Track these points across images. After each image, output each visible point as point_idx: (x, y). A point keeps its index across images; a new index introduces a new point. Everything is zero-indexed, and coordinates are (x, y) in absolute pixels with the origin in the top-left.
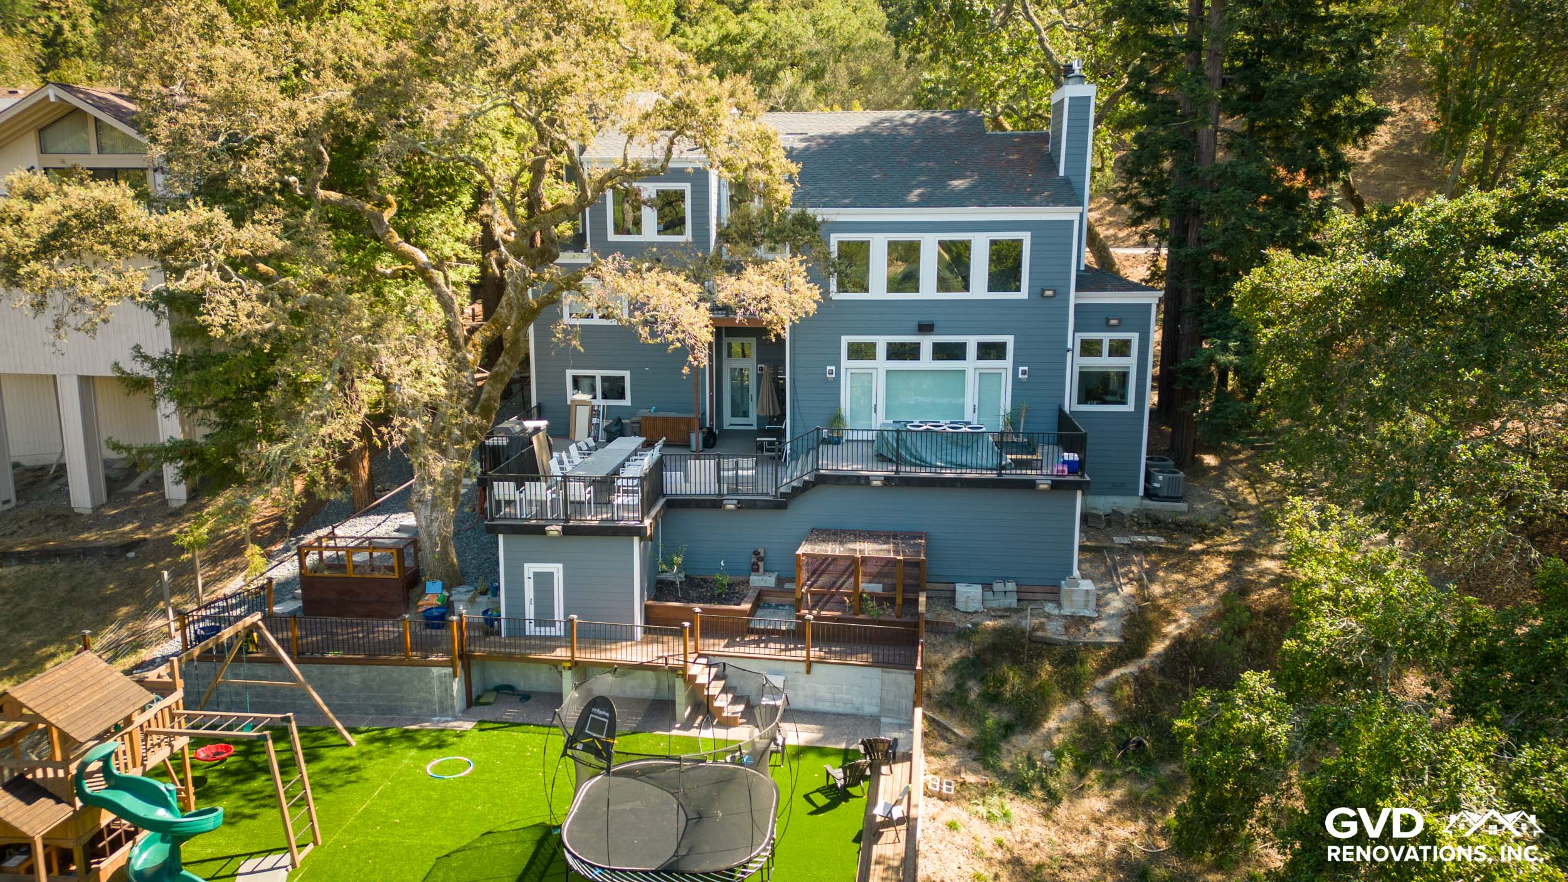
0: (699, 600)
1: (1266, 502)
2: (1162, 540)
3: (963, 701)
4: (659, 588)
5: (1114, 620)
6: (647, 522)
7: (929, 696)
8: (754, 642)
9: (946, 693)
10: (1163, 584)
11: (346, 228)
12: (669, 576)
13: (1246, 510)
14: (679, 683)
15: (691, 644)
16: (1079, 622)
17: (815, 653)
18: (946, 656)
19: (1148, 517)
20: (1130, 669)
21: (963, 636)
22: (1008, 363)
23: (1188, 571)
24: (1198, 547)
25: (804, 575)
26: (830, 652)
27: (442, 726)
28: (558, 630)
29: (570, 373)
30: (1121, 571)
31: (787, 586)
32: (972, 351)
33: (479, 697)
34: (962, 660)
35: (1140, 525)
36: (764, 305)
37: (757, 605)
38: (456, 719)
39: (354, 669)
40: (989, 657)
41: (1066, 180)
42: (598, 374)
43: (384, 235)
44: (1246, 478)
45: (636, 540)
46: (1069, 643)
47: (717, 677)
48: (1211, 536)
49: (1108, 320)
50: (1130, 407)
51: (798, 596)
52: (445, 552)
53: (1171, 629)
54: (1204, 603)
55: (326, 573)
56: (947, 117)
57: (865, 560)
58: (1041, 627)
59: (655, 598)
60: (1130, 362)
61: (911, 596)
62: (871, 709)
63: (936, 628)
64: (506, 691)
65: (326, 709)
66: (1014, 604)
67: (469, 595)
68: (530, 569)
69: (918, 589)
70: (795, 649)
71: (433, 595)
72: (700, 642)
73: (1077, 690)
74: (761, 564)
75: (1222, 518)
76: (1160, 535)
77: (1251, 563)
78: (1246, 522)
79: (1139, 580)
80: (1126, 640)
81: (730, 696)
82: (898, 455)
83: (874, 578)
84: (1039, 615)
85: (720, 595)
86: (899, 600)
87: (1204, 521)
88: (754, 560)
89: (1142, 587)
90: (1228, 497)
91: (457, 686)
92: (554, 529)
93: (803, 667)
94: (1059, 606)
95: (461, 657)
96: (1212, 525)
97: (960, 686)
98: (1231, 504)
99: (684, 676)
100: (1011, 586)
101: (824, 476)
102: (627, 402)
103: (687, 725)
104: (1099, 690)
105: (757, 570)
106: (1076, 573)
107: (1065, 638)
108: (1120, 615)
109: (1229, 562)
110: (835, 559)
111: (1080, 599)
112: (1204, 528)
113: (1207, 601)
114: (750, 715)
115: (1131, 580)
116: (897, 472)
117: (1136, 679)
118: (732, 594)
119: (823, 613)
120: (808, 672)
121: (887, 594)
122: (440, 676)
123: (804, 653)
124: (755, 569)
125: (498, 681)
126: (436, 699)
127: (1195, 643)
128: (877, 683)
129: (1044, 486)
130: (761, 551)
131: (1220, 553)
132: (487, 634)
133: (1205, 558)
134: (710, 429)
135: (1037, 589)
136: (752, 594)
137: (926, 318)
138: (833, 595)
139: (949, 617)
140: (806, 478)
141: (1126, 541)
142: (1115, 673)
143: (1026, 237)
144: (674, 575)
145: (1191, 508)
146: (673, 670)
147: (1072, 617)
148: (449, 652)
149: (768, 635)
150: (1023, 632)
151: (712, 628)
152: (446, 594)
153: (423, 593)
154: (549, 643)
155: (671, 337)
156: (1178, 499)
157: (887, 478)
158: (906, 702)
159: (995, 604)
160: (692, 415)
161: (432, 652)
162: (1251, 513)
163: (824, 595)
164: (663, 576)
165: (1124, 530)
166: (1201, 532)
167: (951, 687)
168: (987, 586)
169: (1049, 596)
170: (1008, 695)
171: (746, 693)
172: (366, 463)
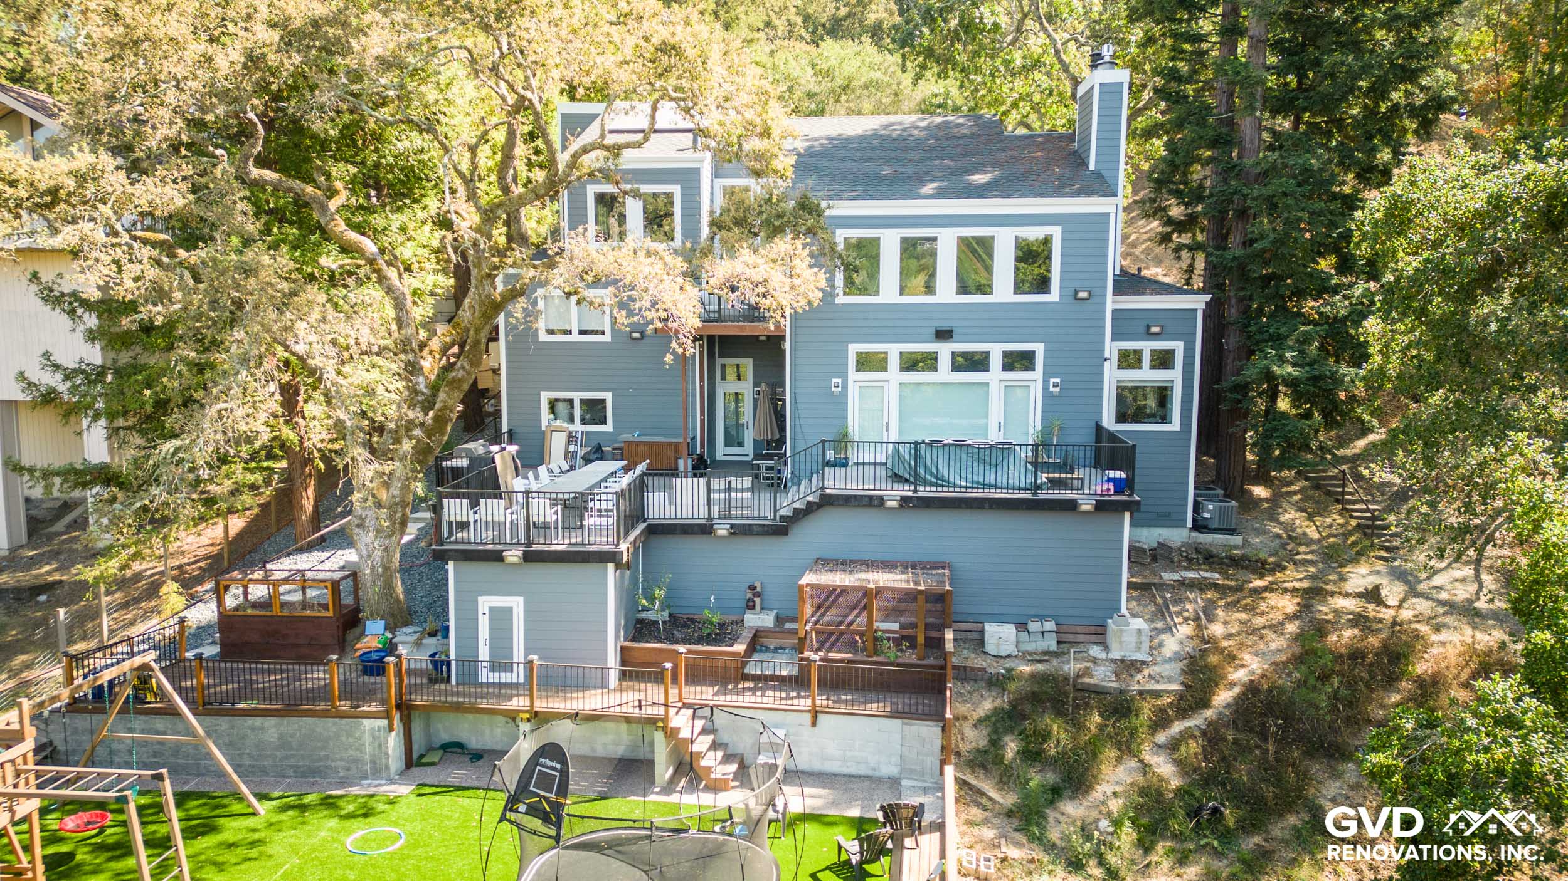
0: (685, 641)
1: (1330, 536)
2: (1217, 576)
3: (999, 760)
4: (640, 629)
5: (1173, 665)
6: (624, 546)
7: (958, 754)
8: (749, 689)
9: (978, 750)
10: (1225, 623)
11: (291, 223)
12: (650, 615)
13: (1307, 545)
14: (659, 737)
15: (673, 692)
16: (1130, 667)
17: (821, 701)
18: (976, 706)
19: (1198, 551)
20: (1196, 721)
21: (996, 683)
22: (1038, 373)
23: (1252, 609)
24: (1259, 583)
25: (808, 610)
26: (840, 701)
27: (371, 791)
28: (517, 675)
29: (545, 396)
30: (1173, 609)
31: (788, 626)
32: (996, 361)
33: (422, 756)
34: (996, 711)
35: (1189, 560)
36: (761, 289)
37: (754, 646)
38: (391, 781)
39: (271, 721)
40: (1027, 708)
41: (1098, 175)
42: (577, 396)
43: (328, 223)
44: (1302, 510)
45: (611, 567)
46: (1121, 692)
47: (704, 731)
48: (1272, 571)
49: (1148, 327)
50: (1175, 426)
51: (801, 634)
52: (389, 587)
53: (1239, 675)
54: (1273, 646)
55: (249, 611)
56: (961, 120)
57: (879, 591)
58: (1087, 672)
59: (634, 640)
60: (1174, 376)
61: (934, 634)
62: (889, 769)
63: (965, 674)
64: (454, 749)
65: (229, 769)
66: (1054, 647)
67: (416, 637)
68: (485, 603)
69: (942, 627)
70: (799, 697)
71: (373, 634)
72: (685, 689)
73: (1134, 746)
74: (757, 600)
75: (1282, 553)
76: (1213, 570)
77: (1324, 601)
78: (1309, 557)
79: (1197, 619)
80: (1188, 687)
81: (720, 754)
82: (916, 475)
83: (890, 614)
84: (1083, 659)
85: (709, 635)
86: (921, 639)
87: (1263, 555)
88: (749, 595)
89: (1200, 627)
90: (1286, 530)
91: (394, 743)
92: (513, 555)
93: (808, 717)
94: (1106, 648)
95: (398, 707)
96: (1271, 560)
97: (995, 743)
98: (1290, 537)
99: (664, 729)
100: (1050, 625)
101: (830, 496)
102: (608, 427)
103: (668, 789)
104: (1160, 746)
105: (753, 607)
106: (1124, 611)
107: (1114, 685)
108: (1177, 657)
109: (1297, 600)
110: (844, 590)
111: (1130, 639)
112: (1264, 563)
113: (1277, 643)
114: (743, 774)
115: (1186, 619)
116: (915, 491)
117: (1204, 733)
118: (723, 633)
119: (831, 655)
120: (814, 724)
121: (905, 632)
122: (373, 729)
123: (809, 702)
124: (750, 606)
125: (445, 737)
126: (367, 758)
127: (1270, 691)
128: (897, 737)
129: (1087, 506)
130: (758, 585)
131: (1286, 590)
132: (432, 681)
133: (1267, 594)
134: (701, 457)
135: (1079, 629)
136: (747, 635)
137: (944, 325)
138: (842, 634)
139: (979, 662)
140: (810, 498)
141: (1176, 577)
142: (1177, 727)
143: (1056, 232)
144: (658, 615)
145: (1245, 540)
146: (652, 721)
147: (1122, 661)
148: (383, 702)
149: (767, 681)
150: (1066, 679)
151: (699, 674)
152: (389, 635)
153: (363, 634)
154: (503, 690)
155: (650, 315)
156: (1231, 531)
157: (904, 499)
158: (933, 761)
159: (1030, 647)
160: (681, 440)
161: (364, 700)
162: (1314, 547)
163: (831, 633)
164: (643, 615)
165: (1172, 565)
166: (1261, 568)
167: (983, 743)
168: (1022, 626)
169: (1093, 638)
170: (1053, 752)
171: (740, 751)
172: (311, 492)
